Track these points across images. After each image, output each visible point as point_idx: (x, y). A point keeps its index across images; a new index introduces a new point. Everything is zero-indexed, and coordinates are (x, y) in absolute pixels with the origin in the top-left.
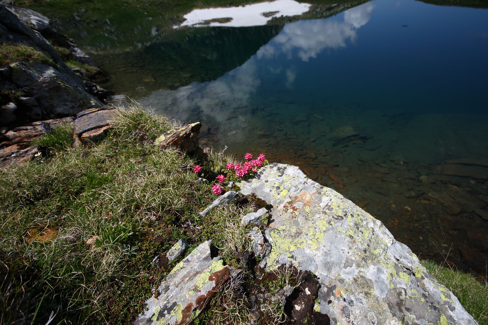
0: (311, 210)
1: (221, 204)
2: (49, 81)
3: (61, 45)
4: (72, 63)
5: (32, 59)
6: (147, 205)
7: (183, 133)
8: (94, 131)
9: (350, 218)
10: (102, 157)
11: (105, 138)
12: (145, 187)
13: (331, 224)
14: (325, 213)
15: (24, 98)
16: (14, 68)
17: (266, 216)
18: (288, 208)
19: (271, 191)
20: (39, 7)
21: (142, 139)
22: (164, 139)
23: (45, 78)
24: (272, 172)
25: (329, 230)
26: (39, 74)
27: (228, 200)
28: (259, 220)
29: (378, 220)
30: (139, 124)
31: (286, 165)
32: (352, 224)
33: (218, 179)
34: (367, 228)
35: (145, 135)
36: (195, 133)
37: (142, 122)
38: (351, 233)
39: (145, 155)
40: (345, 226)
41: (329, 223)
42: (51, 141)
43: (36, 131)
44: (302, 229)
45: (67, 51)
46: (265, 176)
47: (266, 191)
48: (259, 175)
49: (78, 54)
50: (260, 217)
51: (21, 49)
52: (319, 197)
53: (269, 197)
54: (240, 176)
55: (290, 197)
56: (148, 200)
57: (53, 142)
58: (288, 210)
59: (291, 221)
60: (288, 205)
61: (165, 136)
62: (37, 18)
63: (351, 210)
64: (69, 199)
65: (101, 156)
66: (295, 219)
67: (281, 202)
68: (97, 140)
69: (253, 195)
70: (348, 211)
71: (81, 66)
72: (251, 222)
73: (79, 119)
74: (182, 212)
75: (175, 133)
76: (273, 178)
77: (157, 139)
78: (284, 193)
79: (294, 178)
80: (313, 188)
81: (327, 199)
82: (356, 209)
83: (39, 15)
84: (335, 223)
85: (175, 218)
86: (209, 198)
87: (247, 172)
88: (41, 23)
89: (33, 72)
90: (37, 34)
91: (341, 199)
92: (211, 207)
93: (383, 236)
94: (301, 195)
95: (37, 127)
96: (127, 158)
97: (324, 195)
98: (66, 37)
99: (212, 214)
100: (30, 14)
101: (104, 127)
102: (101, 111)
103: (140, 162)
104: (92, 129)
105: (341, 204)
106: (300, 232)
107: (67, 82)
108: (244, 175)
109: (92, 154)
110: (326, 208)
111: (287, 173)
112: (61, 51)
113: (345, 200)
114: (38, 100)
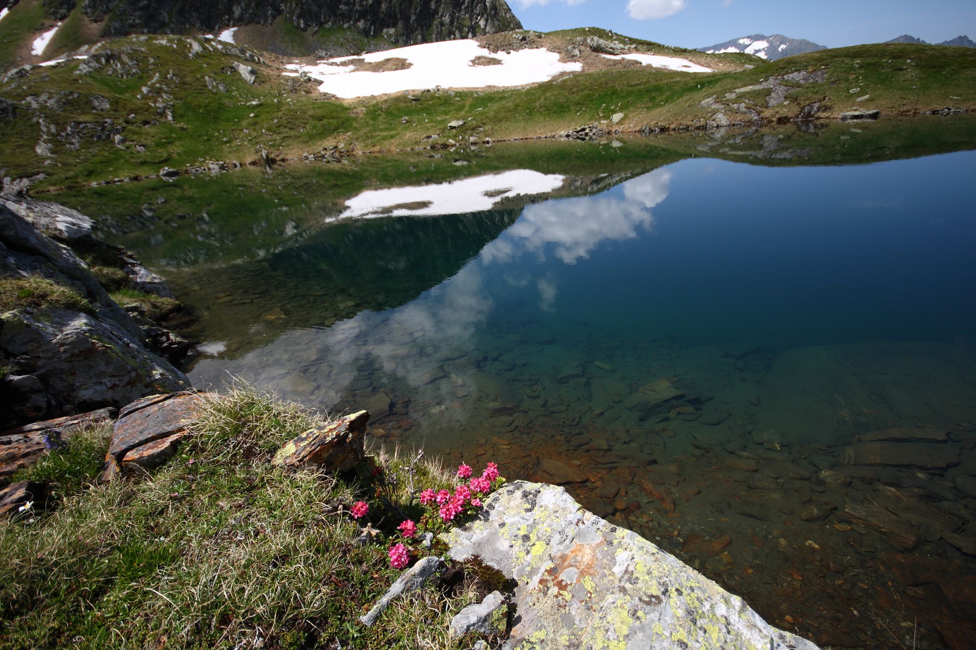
0: (597, 585)
1: (408, 591)
2: (73, 341)
3: (107, 263)
4: (124, 294)
5: (48, 302)
6: (247, 612)
7: (333, 435)
8: (150, 444)
9: (675, 599)
10: (161, 501)
11: (173, 458)
12: (245, 566)
13: (638, 618)
14: (623, 590)
15: (16, 378)
16: (7, 321)
17: (501, 612)
18: (549, 585)
19: (512, 546)
20: (75, 196)
21: (249, 454)
22: (294, 451)
23: (66, 334)
24: (512, 504)
25: (635, 633)
26: (56, 328)
27: (421, 579)
28: (487, 624)
29: (734, 596)
30: (244, 424)
31: (540, 484)
32: (680, 613)
33: (402, 531)
34: (714, 619)
35: (256, 444)
36: (356, 433)
37: (251, 419)
38: (682, 635)
39: (252, 488)
40: (667, 618)
41: (633, 615)
42: (56, 469)
43: (29, 444)
44: (580, 633)
45: (120, 274)
46: (499, 513)
47: (501, 548)
48: (487, 512)
49: (140, 278)
50: (488, 615)
51: (27, 285)
52: (610, 553)
53: (510, 562)
54: (447, 519)
55: (552, 559)
56: (249, 599)
57: (60, 471)
58: (548, 588)
59: (556, 616)
60: (548, 578)
61: (295, 444)
62: (69, 219)
63: (676, 580)
64: (77, 609)
65: (159, 498)
66: (563, 611)
67: (533, 572)
68: (154, 464)
69: (476, 560)
70: (670, 581)
71: (142, 298)
72: (471, 628)
73: (123, 420)
74: (322, 620)
75: (317, 436)
76: (514, 516)
77: (279, 452)
78: (539, 549)
79: (557, 512)
80: (596, 532)
81: (626, 557)
82: (685, 575)
83: (75, 213)
84: (646, 614)
85: (307, 638)
86: (381, 579)
87: (460, 509)
88: (75, 227)
89: (45, 326)
90: (64, 251)
91: (653, 554)
92: (384, 600)
93: (749, 633)
94: (572, 552)
95: (31, 435)
96: (214, 498)
97: (619, 547)
98: (121, 249)
99: (387, 617)
100: (56, 213)
101: (172, 436)
102: (171, 400)
103: (240, 506)
104: (147, 441)
105: (653, 567)
106: (577, 642)
107: (110, 338)
108: (455, 516)
109: (140, 495)
110: (626, 577)
111: (542, 503)
112: (107, 273)
113: (661, 555)
114: (44, 379)
